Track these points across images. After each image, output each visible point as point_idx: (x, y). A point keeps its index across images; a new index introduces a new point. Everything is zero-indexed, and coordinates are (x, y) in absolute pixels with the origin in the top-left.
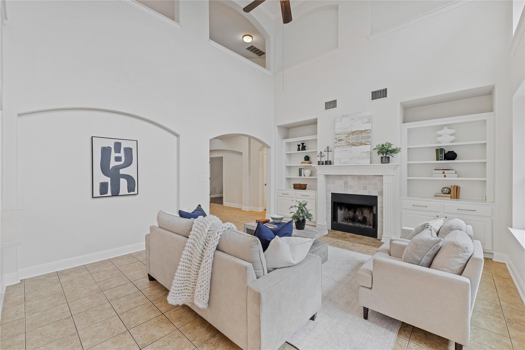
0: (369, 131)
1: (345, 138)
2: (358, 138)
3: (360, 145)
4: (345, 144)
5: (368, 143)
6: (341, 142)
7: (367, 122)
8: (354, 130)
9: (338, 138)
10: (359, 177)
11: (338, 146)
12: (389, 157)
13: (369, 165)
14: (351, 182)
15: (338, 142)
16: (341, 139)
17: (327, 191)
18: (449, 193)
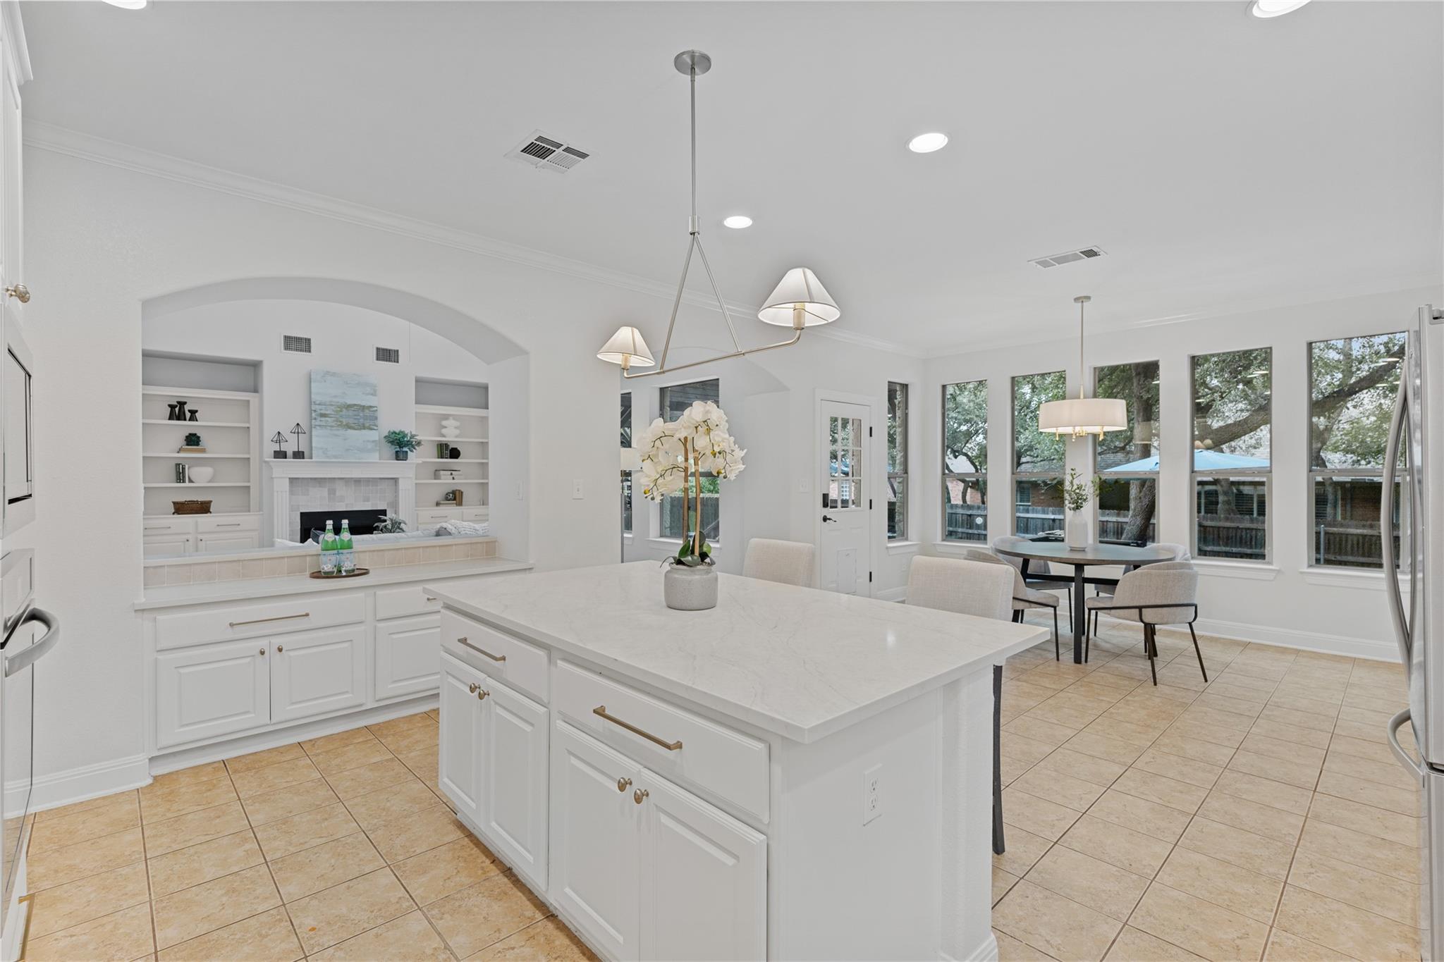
0: (375, 409)
1: (333, 413)
2: (359, 417)
3: (360, 429)
4: (333, 424)
5: (375, 428)
6: (327, 419)
7: (372, 394)
8: (349, 402)
9: (319, 412)
10: (358, 481)
11: (319, 426)
12: (407, 452)
13: (377, 463)
14: (341, 490)
15: (319, 419)
16: (325, 414)
17: (292, 509)
18: (455, 499)
